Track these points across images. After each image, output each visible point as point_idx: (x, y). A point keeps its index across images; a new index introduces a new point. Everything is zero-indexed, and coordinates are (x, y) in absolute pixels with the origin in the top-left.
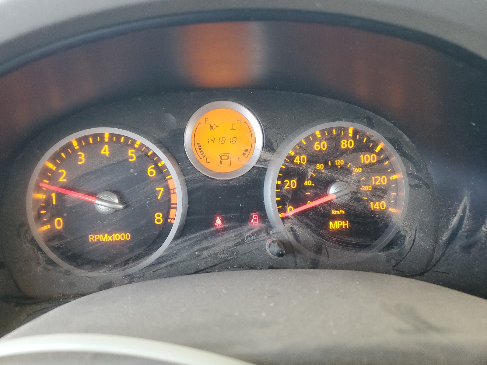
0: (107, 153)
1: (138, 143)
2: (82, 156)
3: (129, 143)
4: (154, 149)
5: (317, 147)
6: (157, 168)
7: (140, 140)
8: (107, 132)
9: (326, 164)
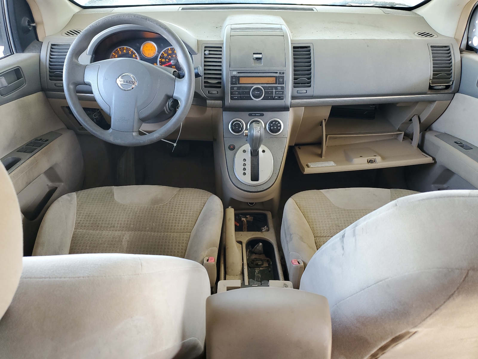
0: (125, 52)
1: (131, 50)
2: (120, 52)
3: (130, 50)
4: (134, 51)
5: (169, 52)
6: (135, 55)
7: (132, 49)
8: (125, 47)
9: (171, 56)
